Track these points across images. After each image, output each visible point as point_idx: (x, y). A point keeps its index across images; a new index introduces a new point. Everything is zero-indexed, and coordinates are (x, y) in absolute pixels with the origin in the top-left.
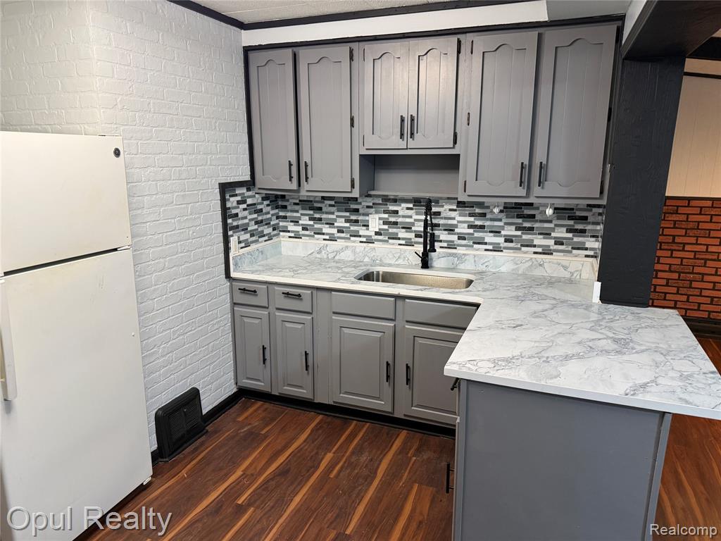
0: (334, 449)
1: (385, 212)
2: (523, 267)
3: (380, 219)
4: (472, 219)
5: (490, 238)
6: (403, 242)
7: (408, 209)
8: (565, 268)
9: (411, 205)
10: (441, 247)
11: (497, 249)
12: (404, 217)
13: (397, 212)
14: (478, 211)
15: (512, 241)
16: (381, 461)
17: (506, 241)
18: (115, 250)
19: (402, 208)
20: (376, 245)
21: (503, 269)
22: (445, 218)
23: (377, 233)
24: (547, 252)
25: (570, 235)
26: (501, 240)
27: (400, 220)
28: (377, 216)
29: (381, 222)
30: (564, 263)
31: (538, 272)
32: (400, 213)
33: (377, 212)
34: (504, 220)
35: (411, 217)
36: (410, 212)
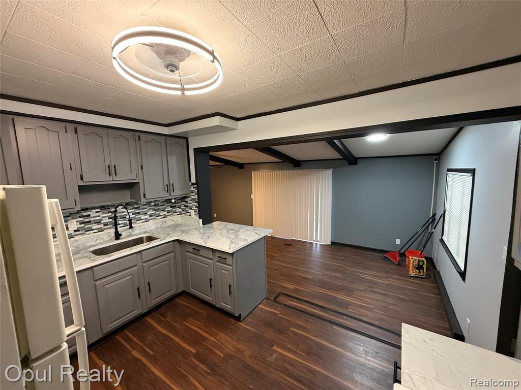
1: (80, 217)
2: (159, 225)
3: (77, 222)
4: (134, 210)
5: (143, 217)
6: (97, 231)
7: (96, 212)
8: (173, 220)
9: (99, 210)
10: (120, 227)
11: (147, 220)
12: (94, 217)
13: (89, 215)
14: (136, 206)
15: (152, 216)
19: (93, 213)
20: (76, 238)
21: (152, 228)
22: (120, 213)
23: (75, 231)
24: (165, 217)
25: (171, 209)
27: (92, 219)
28: (75, 221)
29: (78, 223)
31: (165, 225)
32: (91, 216)
33: (73, 218)
34: (148, 208)
35: (99, 216)
36: (98, 214)
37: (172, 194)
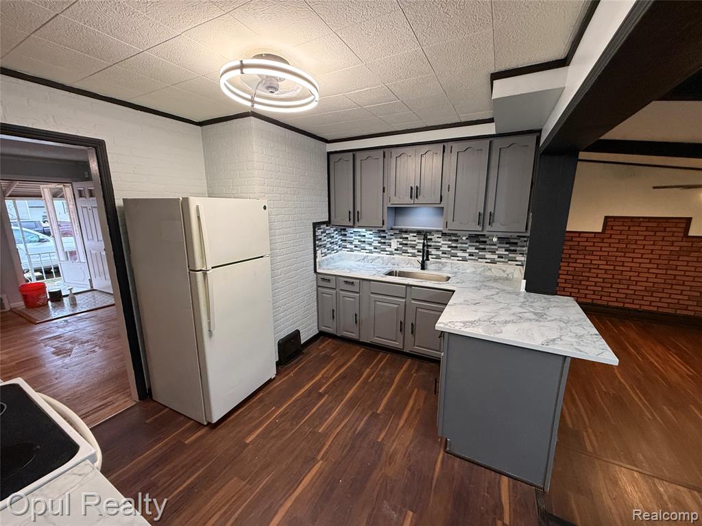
0: (371, 367)
1: (400, 238)
2: (479, 270)
4: (450, 243)
5: (460, 254)
6: (411, 255)
7: (414, 236)
8: (504, 271)
9: (415, 235)
10: (432, 258)
11: (464, 260)
12: (411, 241)
13: (407, 238)
14: (453, 238)
15: (473, 256)
16: (396, 374)
17: (470, 255)
18: (262, 257)
19: (410, 236)
20: (395, 256)
21: (468, 271)
22: (435, 242)
23: (396, 250)
24: (493, 262)
25: (507, 253)
26: (467, 255)
27: (409, 242)
28: (396, 240)
29: (398, 243)
30: (504, 269)
31: (488, 273)
32: (409, 239)
33: (396, 238)
34: (469, 244)
35: (415, 241)
36: (415, 238)
37: (488, 228)
